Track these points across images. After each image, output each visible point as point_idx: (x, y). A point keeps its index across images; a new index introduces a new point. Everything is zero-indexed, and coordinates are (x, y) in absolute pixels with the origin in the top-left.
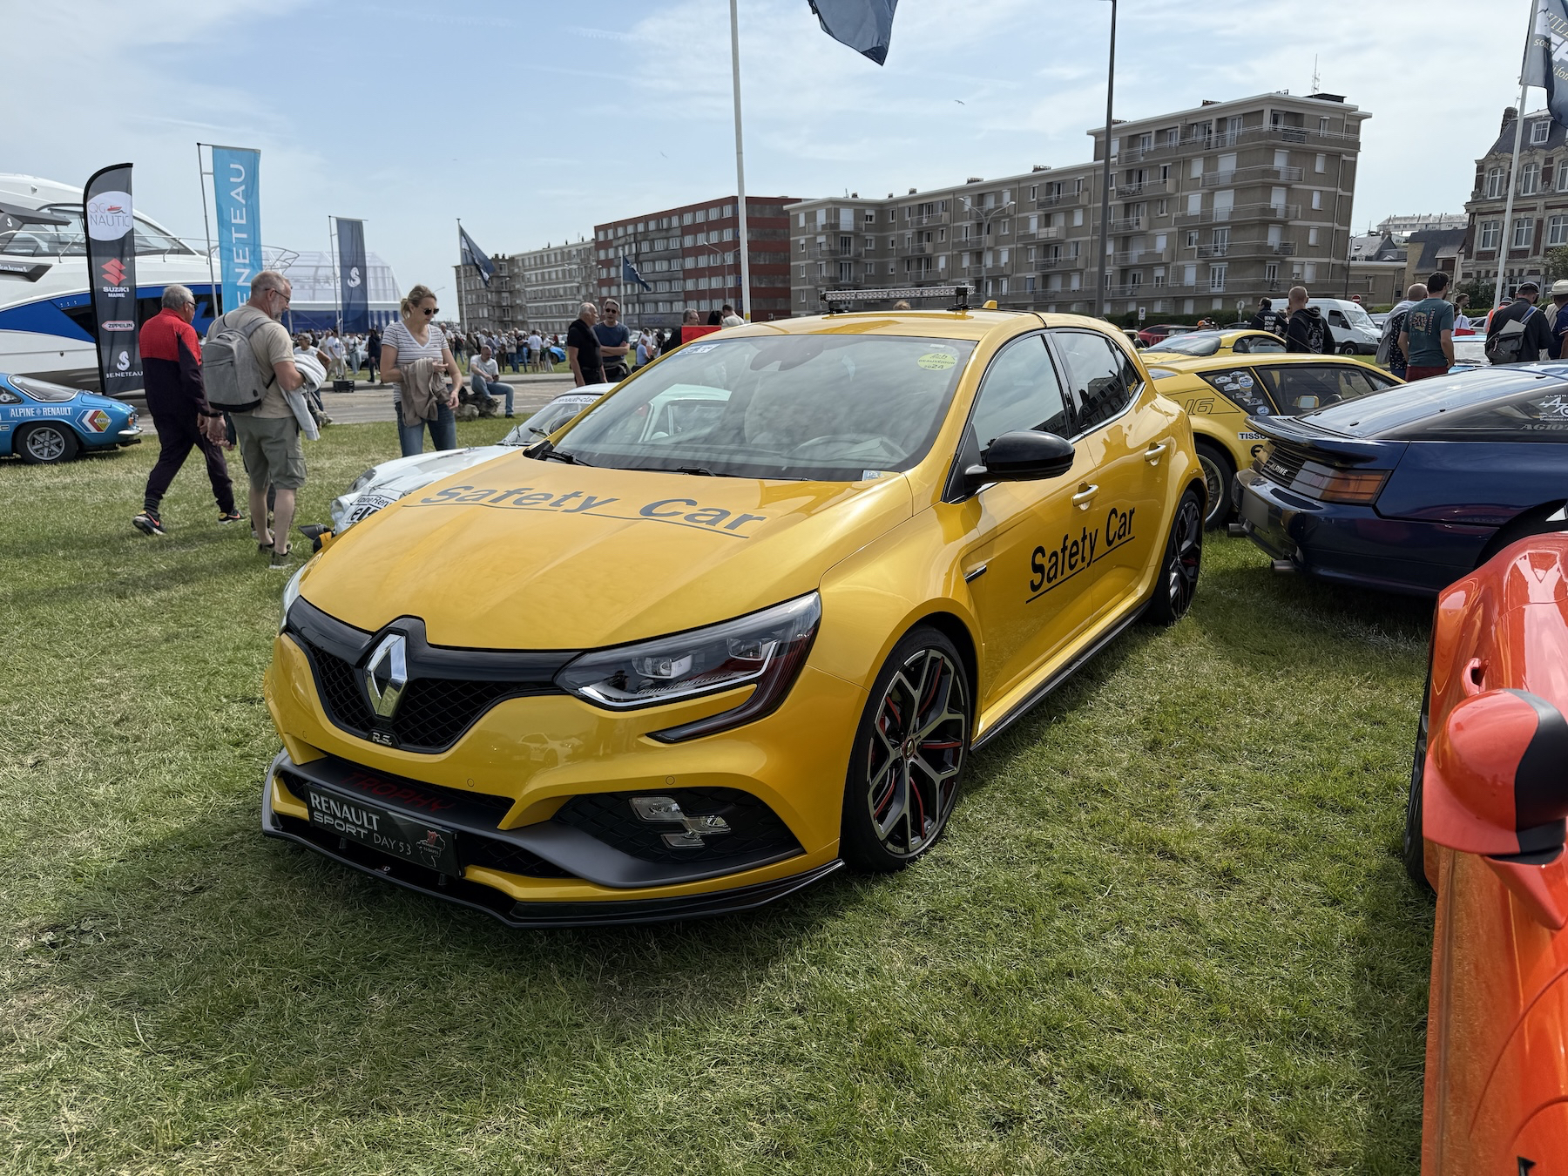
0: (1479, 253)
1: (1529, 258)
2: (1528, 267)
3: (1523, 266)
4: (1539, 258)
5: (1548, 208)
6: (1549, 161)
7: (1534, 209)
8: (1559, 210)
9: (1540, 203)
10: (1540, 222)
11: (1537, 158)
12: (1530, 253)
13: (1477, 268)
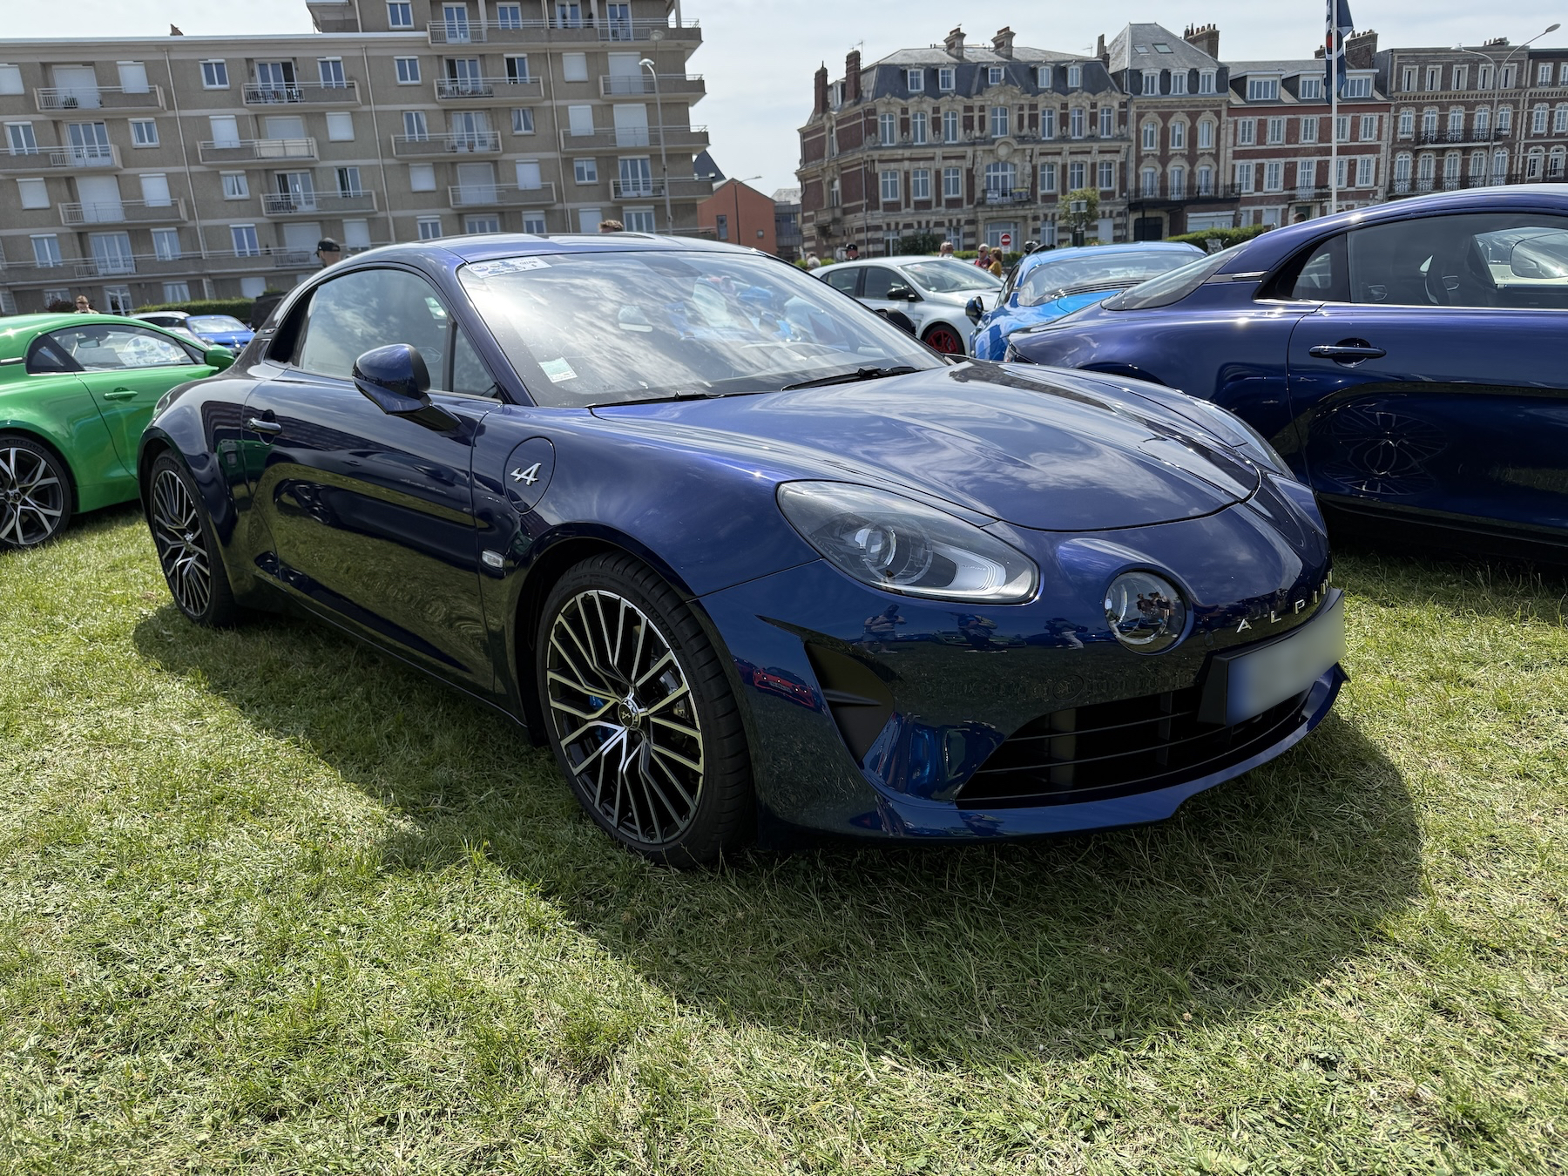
0: (886, 204)
1: (933, 209)
2: (934, 219)
3: (929, 218)
4: (942, 209)
5: (945, 158)
6: (936, 110)
7: (932, 159)
8: (953, 162)
9: (939, 152)
10: (938, 173)
11: (925, 106)
12: (934, 204)
13: (887, 220)
